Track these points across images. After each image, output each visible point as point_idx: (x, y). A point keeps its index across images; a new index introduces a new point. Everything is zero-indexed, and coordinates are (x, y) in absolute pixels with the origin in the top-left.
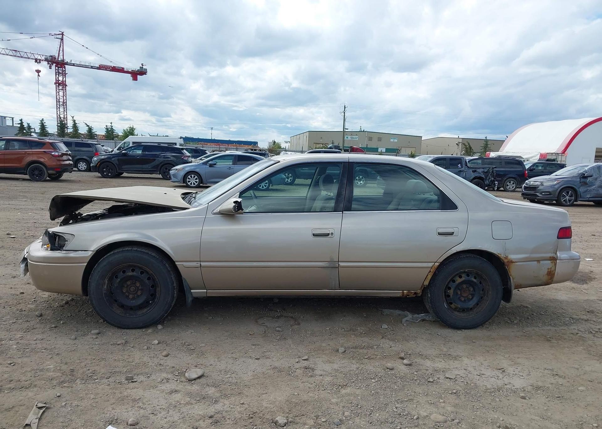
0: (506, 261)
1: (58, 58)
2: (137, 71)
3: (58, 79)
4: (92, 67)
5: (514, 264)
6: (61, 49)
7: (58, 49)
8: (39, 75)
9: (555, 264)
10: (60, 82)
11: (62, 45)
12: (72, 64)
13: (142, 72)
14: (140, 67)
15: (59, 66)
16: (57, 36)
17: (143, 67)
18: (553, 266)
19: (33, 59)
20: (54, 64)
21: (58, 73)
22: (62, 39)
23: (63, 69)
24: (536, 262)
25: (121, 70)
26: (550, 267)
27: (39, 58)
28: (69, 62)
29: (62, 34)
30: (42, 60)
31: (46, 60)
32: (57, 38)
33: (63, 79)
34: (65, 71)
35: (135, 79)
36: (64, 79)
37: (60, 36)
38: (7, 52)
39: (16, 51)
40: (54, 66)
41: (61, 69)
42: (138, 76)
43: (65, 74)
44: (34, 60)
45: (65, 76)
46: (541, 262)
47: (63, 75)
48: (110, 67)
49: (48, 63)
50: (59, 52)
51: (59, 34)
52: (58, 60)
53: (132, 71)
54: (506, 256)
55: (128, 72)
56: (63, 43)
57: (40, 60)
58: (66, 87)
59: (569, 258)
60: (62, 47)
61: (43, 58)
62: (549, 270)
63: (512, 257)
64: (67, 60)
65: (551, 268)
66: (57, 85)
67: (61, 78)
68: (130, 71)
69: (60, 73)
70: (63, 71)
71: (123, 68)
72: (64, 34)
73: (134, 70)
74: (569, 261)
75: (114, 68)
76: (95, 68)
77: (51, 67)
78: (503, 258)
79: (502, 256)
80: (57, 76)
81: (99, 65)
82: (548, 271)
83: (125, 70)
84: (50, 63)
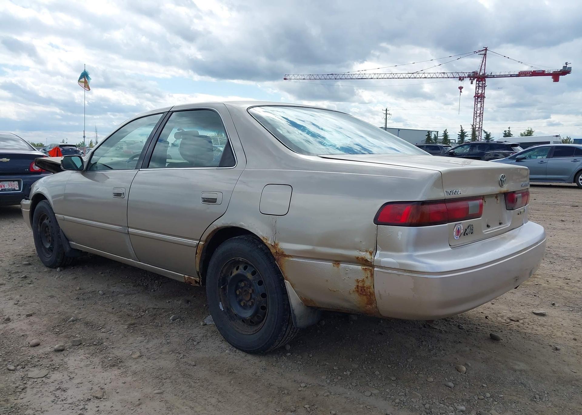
0: (273, 251)
1: (480, 73)
2: (559, 72)
3: (478, 92)
4: (511, 76)
5: (287, 258)
6: (483, 64)
7: (481, 64)
8: (461, 92)
9: (372, 275)
10: (479, 95)
11: (485, 60)
12: (492, 76)
13: (566, 71)
14: (564, 66)
15: (480, 80)
16: (481, 53)
17: (567, 66)
18: (367, 277)
19: (457, 78)
20: (476, 79)
21: (478, 87)
22: (485, 55)
23: (483, 83)
24: (330, 264)
25: (542, 73)
26: (360, 279)
27: (463, 75)
28: (489, 75)
29: (486, 50)
30: (466, 77)
31: (469, 76)
32: (480, 54)
33: (482, 91)
34: (485, 84)
35: (556, 79)
36: (484, 91)
37: (483, 52)
38: (437, 75)
39: (444, 73)
40: (475, 81)
41: (482, 82)
42: (560, 76)
43: (485, 87)
44: (459, 79)
45: (484, 88)
46: (342, 265)
47: (482, 88)
48: (530, 73)
49: (470, 79)
50: (481, 67)
51: (483, 50)
52: (479, 75)
53: (554, 72)
54: (275, 243)
55: (549, 74)
56: (486, 58)
57: (463, 77)
58: (484, 99)
59: (398, 267)
60: (484, 61)
61: (466, 75)
62: (360, 284)
63: (285, 246)
64: (488, 73)
65: (363, 281)
66: (476, 98)
67: (480, 92)
68: (552, 72)
69: (480, 86)
70: (482, 84)
71: (544, 71)
72: (487, 49)
73: (557, 70)
74: (400, 273)
75: (534, 73)
76: (515, 75)
77: (473, 82)
78: (269, 246)
79: (269, 242)
80: (477, 89)
81: (519, 73)
82: (358, 286)
83: (546, 72)
84: (472, 79)
